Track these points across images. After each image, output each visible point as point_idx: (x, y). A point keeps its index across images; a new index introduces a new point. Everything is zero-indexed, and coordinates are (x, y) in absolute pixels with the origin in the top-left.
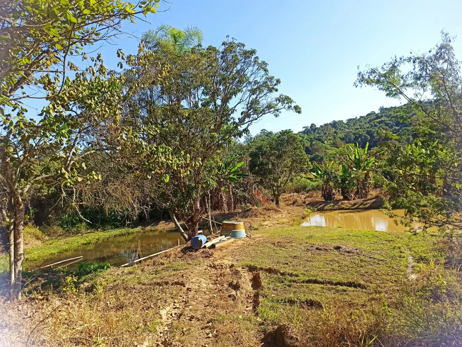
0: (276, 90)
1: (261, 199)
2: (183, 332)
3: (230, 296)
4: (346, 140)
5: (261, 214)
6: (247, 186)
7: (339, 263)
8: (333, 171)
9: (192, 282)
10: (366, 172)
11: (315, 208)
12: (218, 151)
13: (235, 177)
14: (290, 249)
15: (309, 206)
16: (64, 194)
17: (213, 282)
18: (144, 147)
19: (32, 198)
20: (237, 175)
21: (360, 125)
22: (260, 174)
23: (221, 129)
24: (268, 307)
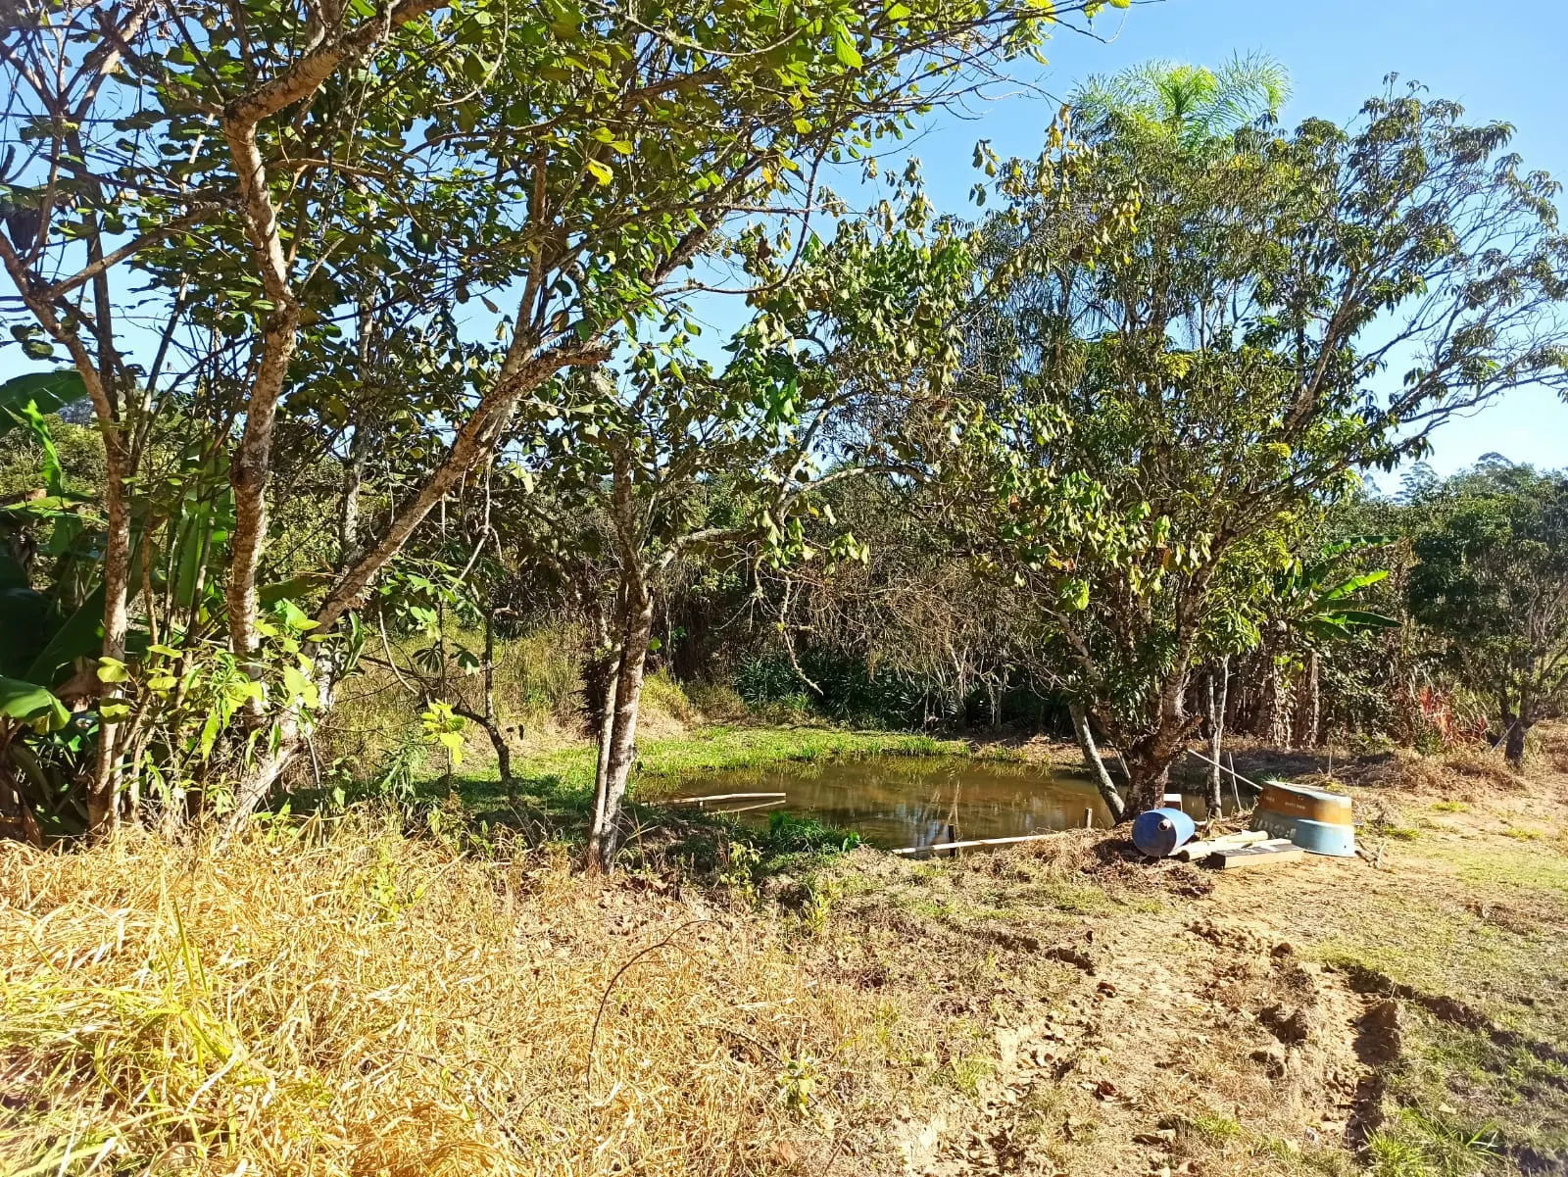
1: (1443, 725)
2: (1066, 1129)
3: (1259, 1057)
5: (1431, 782)
6: (1385, 667)
9: (1120, 967)
12: (1288, 516)
13: (1340, 623)
16: (759, 593)
17: (1199, 989)
18: (1015, 472)
20: (1351, 616)
22: (1453, 625)
23: (1312, 432)
24: (1416, 1145)
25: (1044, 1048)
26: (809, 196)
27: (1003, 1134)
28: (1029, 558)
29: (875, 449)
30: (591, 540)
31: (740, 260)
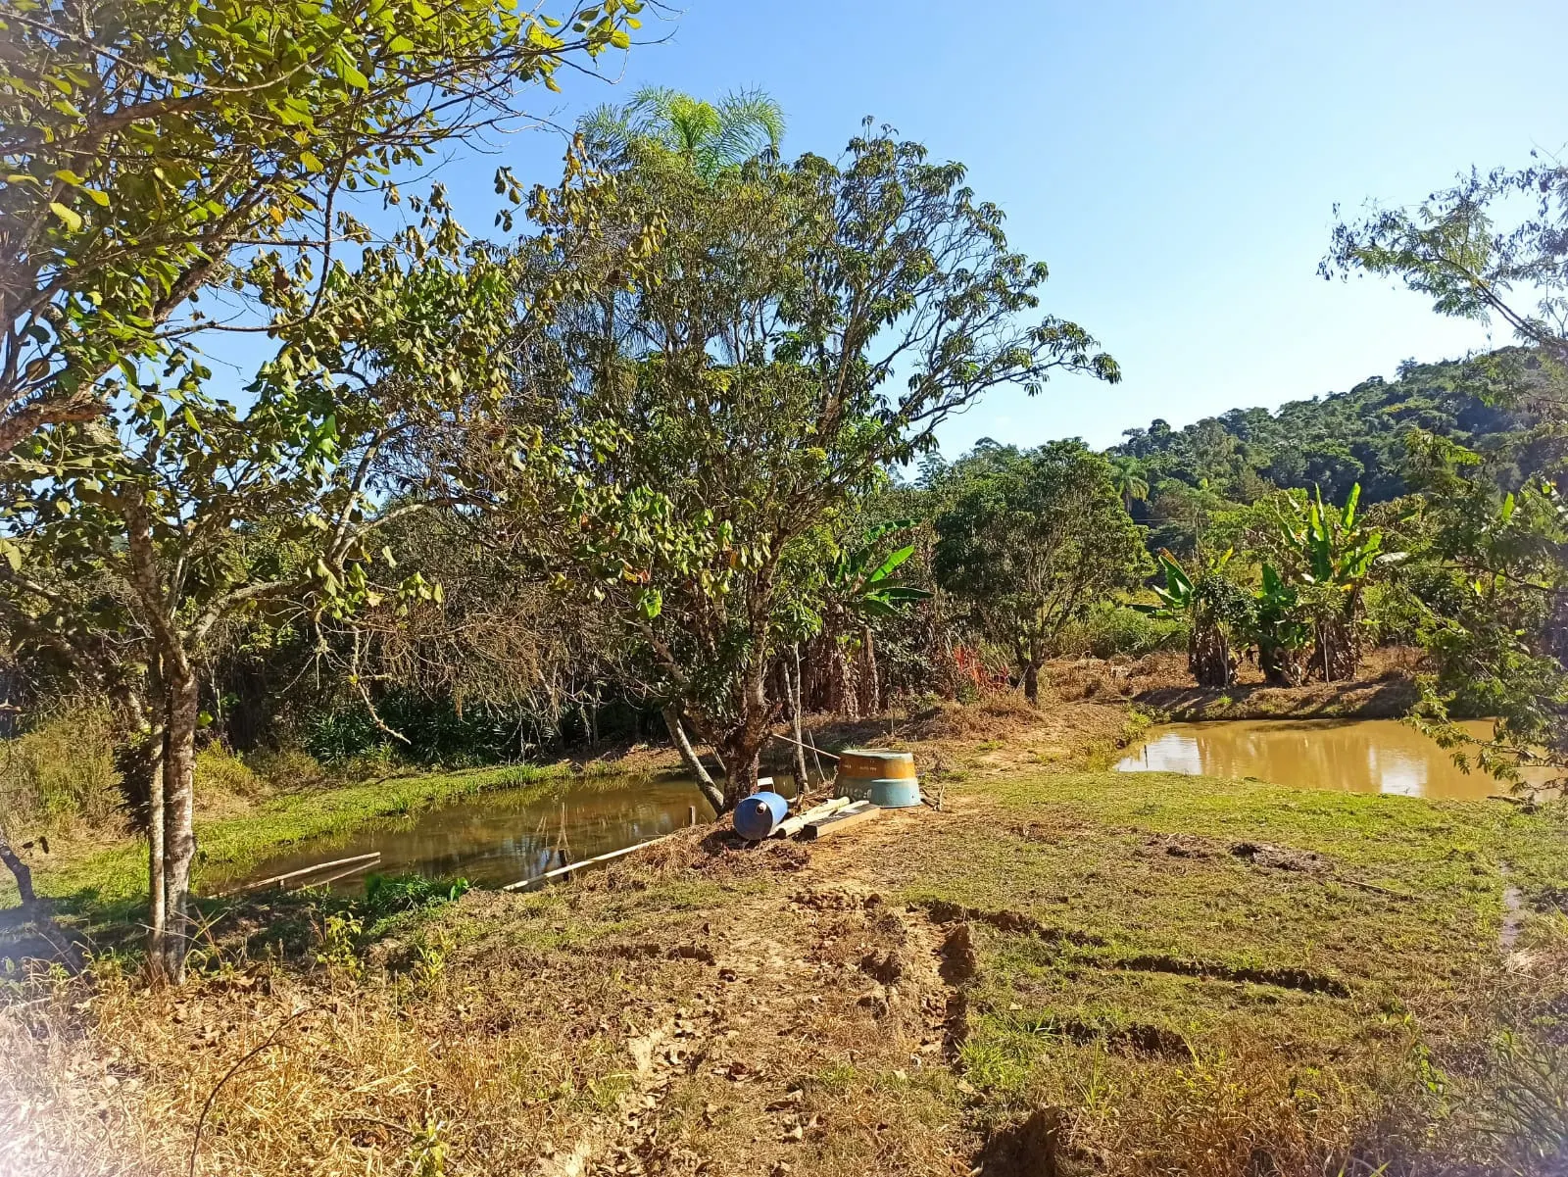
0: (1033, 303)
1: (975, 677)
2: (705, 1118)
3: (865, 1003)
4: (1279, 475)
5: (973, 727)
6: (925, 633)
7: (1250, 903)
8: (1230, 584)
9: (737, 951)
10: (1349, 587)
11: (1165, 711)
13: (885, 600)
14: (1076, 851)
15: (1142, 705)
16: (323, 647)
17: (809, 953)
18: (582, 493)
19: (223, 659)
20: (893, 593)
21: (1327, 426)
22: (973, 590)
23: (841, 434)
24: (997, 1045)
25: (675, 1047)
26: (327, 225)
27: (647, 1141)
28: (605, 574)
29: (434, 482)
30: (107, 608)
31: (254, 291)
